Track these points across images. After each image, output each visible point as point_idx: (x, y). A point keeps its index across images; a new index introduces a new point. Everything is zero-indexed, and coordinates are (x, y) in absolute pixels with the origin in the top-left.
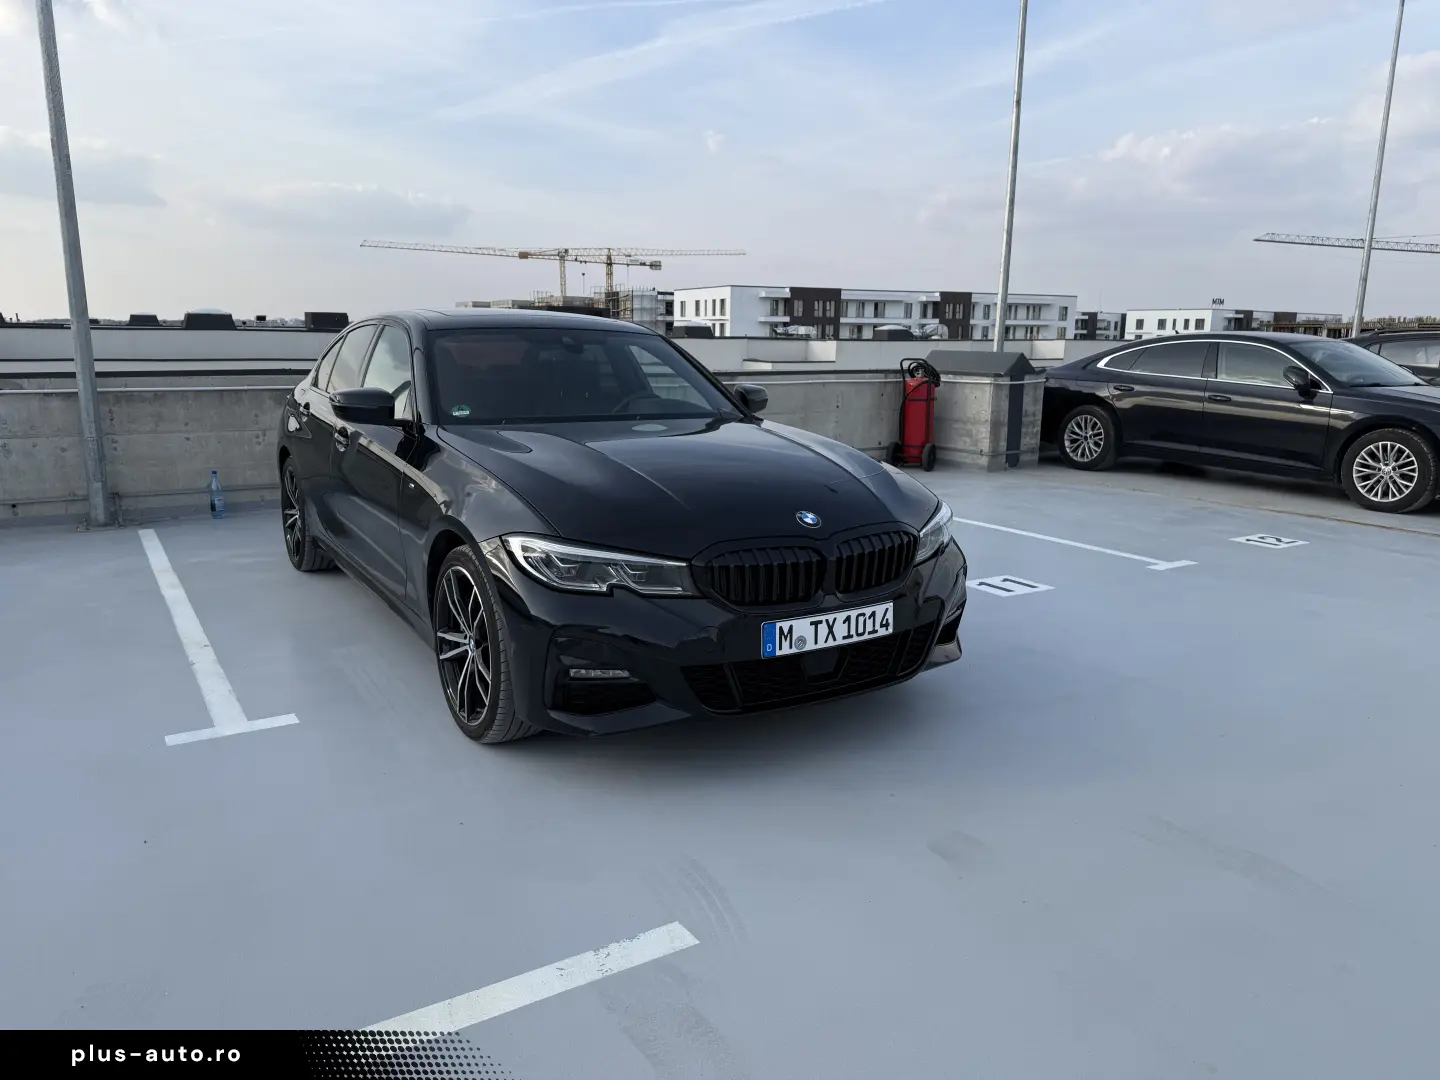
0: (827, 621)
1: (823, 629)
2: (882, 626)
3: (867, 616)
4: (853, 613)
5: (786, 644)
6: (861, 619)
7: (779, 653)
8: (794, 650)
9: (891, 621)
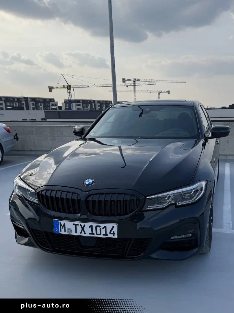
0: (81, 225)
1: (79, 229)
2: (110, 233)
3: (102, 227)
4: (94, 225)
5: (63, 230)
6: (98, 228)
7: (60, 233)
8: (66, 233)
9: (116, 232)
